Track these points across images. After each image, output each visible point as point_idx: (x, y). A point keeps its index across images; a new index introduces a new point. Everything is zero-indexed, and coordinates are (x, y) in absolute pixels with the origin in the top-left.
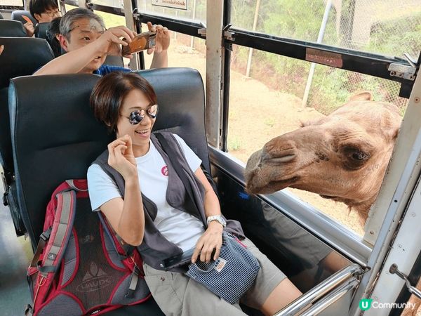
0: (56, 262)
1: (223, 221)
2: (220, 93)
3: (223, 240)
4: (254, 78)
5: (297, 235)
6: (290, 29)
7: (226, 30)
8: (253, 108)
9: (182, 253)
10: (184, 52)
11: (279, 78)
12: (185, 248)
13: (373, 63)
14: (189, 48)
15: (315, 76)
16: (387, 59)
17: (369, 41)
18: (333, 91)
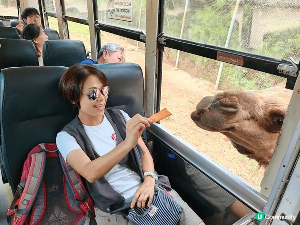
0: (29, 206)
1: (156, 176)
2: (155, 81)
3: (156, 191)
4: (181, 69)
5: (210, 187)
6: (207, 36)
7: (160, 37)
8: (180, 90)
9: (125, 201)
10: (132, 50)
11: (199, 69)
12: (127, 197)
13: (266, 64)
14: (135, 47)
15: (225, 68)
16: (277, 61)
17: (262, 44)
18: (237, 79)
